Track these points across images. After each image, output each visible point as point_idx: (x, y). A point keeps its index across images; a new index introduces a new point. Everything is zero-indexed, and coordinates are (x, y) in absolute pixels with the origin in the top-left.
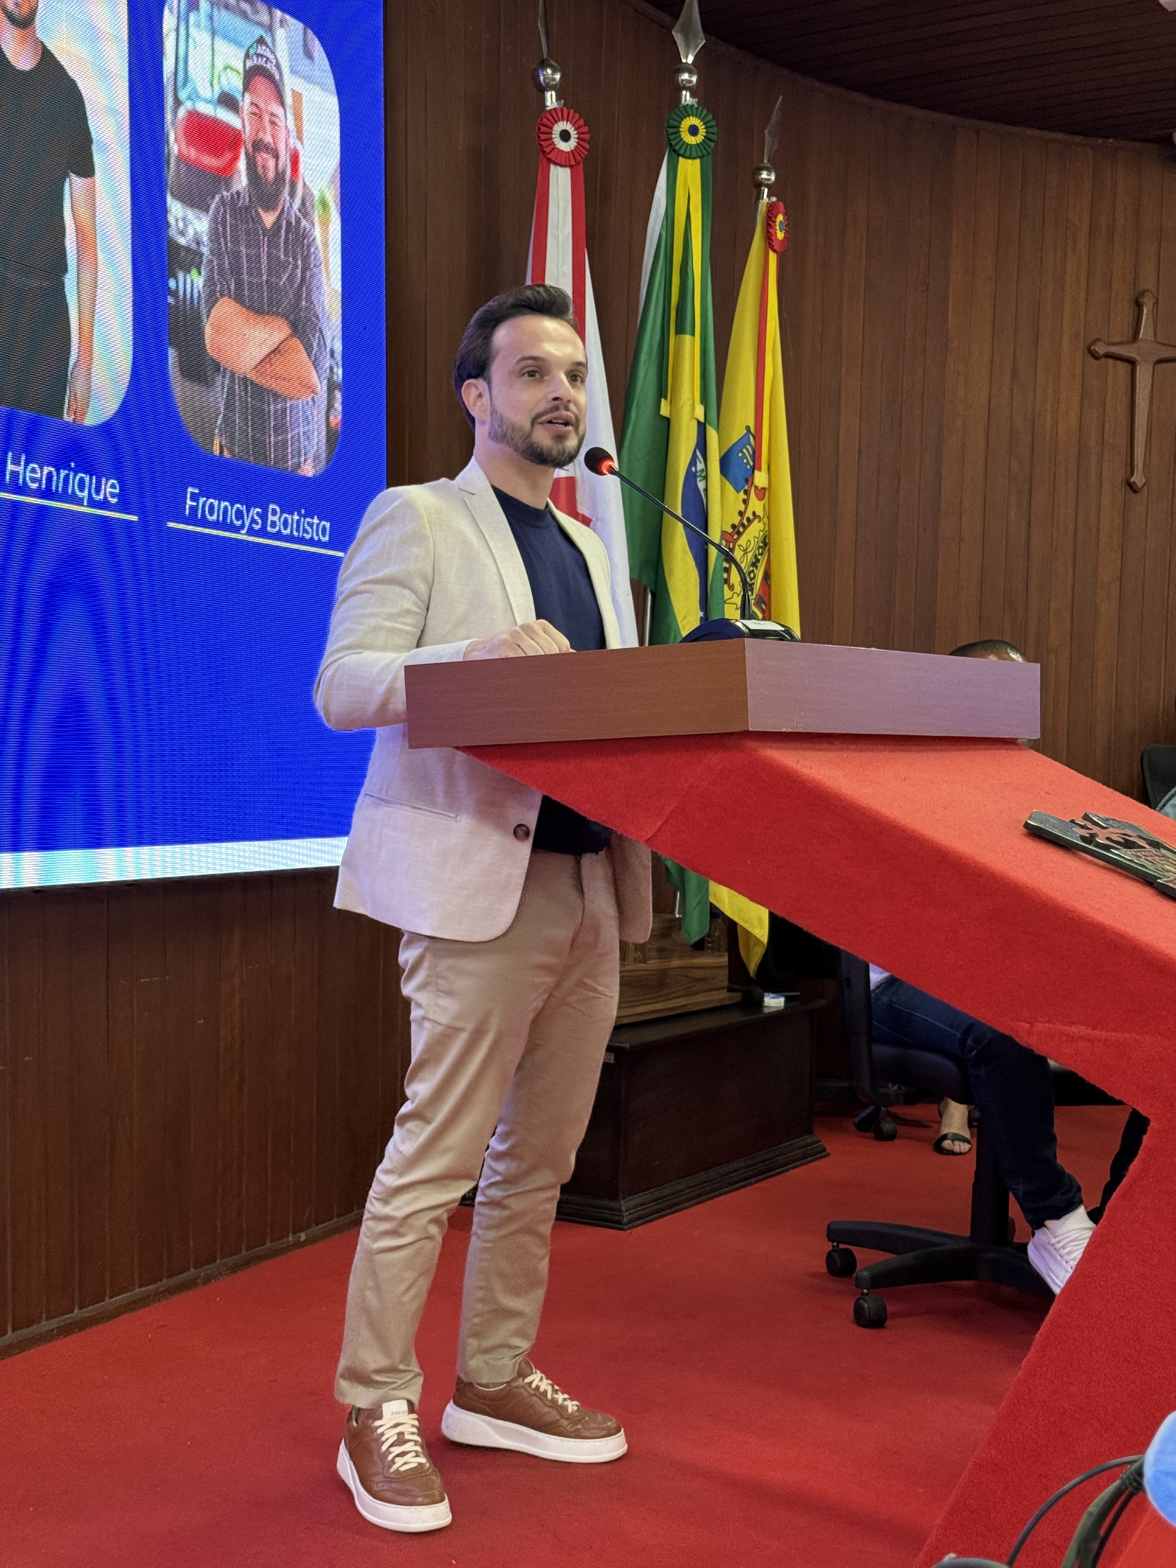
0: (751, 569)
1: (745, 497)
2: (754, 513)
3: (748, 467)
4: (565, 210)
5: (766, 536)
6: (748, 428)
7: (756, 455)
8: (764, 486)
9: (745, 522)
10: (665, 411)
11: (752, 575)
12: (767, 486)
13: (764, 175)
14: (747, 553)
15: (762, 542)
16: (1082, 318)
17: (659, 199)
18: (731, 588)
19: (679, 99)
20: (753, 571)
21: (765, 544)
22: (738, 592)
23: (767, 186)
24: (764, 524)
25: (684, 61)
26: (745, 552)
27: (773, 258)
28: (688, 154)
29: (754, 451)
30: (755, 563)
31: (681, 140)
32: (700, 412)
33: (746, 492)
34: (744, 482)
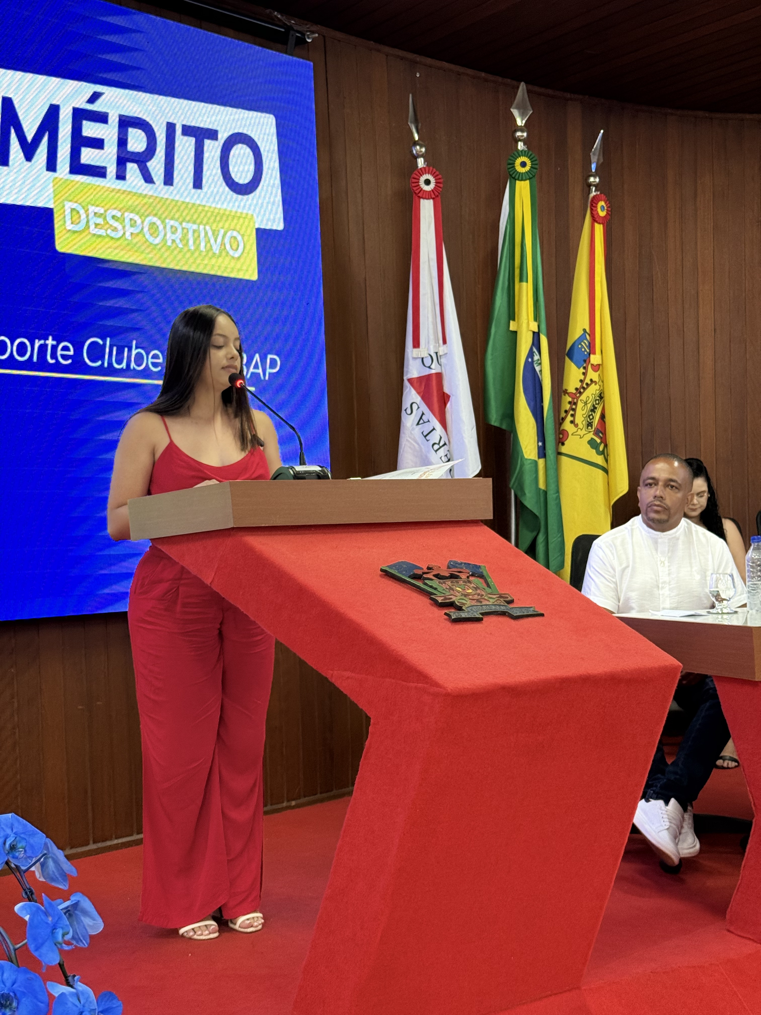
0: (590, 413)
1: (584, 371)
2: (591, 380)
3: (586, 353)
4: (430, 224)
5: (601, 393)
6: (585, 330)
8: (598, 363)
9: (585, 386)
10: (513, 326)
11: (591, 417)
12: (600, 363)
13: (592, 179)
14: (586, 404)
15: (598, 396)
17: (506, 205)
18: (576, 426)
19: (516, 148)
20: (592, 415)
21: (601, 397)
22: (581, 428)
23: (594, 185)
24: (600, 386)
25: (519, 125)
26: (586, 403)
27: (598, 227)
28: (520, 178)
29: (590, 343)
30: (593, 410)
31: (516, 170)
32: (534, 327)
33: (584, 368)
34: (583, 362)
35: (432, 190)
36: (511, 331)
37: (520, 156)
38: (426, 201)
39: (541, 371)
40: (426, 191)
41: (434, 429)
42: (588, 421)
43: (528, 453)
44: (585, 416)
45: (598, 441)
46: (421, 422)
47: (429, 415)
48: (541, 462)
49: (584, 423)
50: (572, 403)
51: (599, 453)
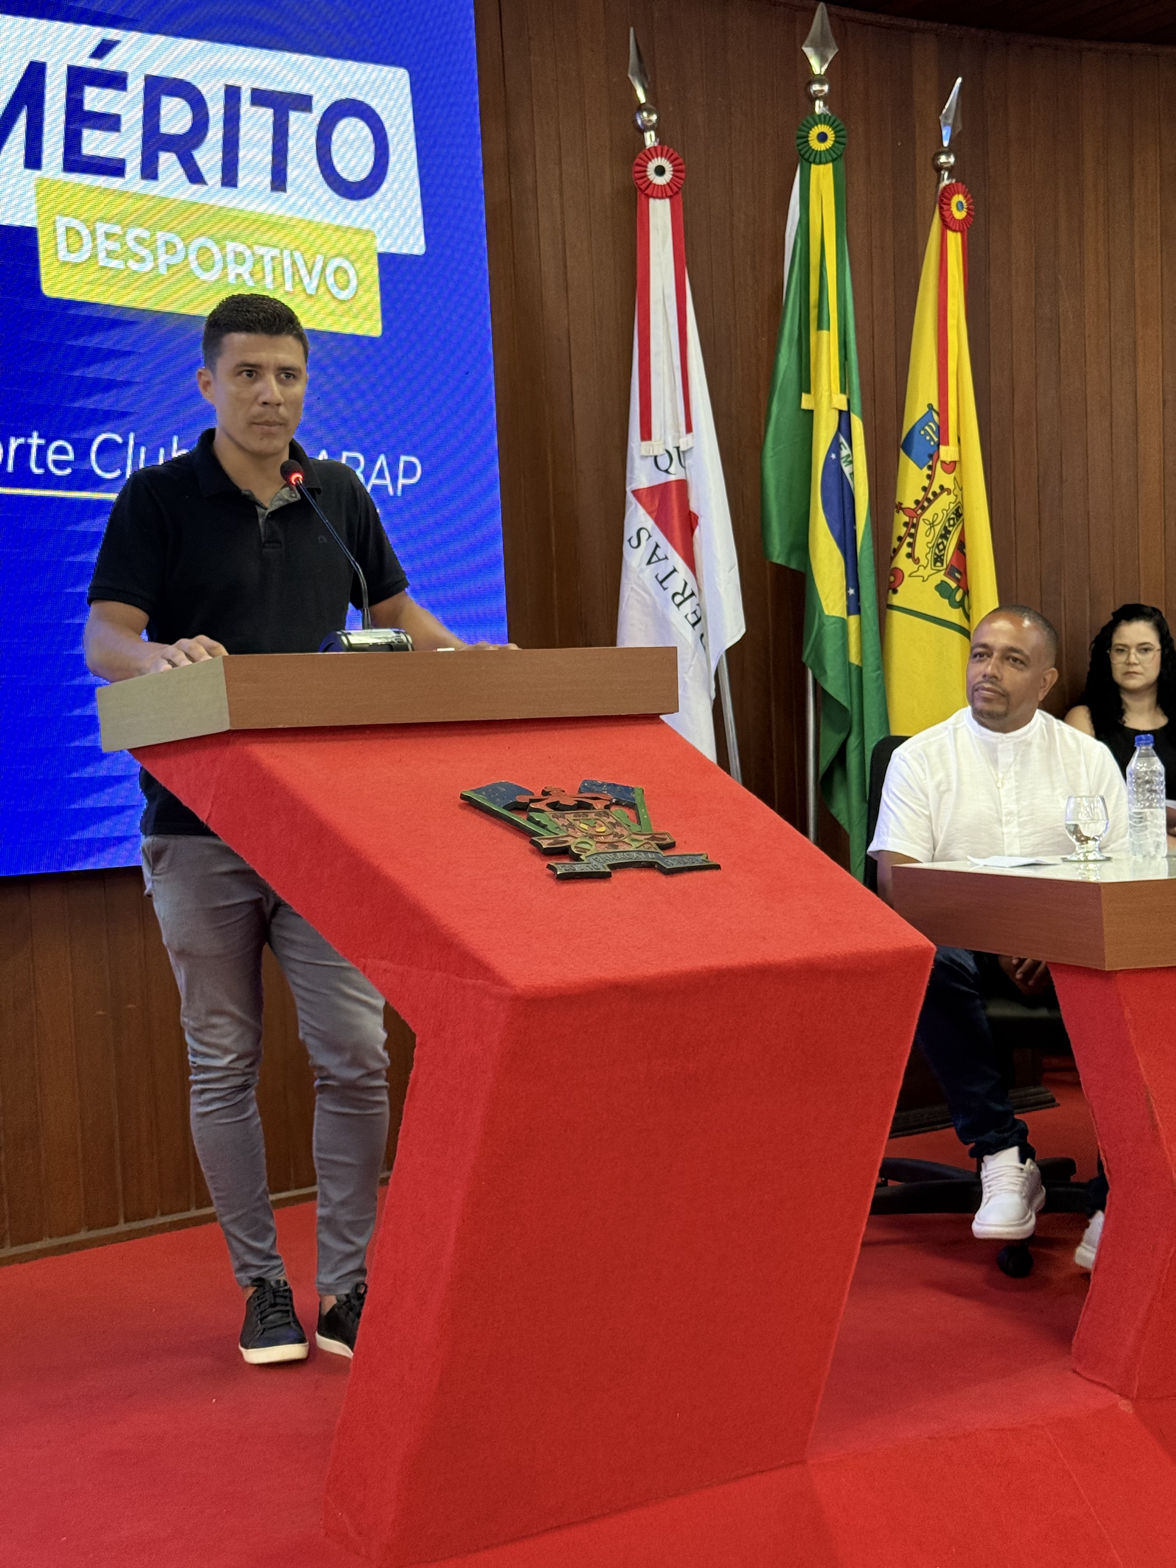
0: (940, 541)
1: (930, 472)
2: (942, 487)
3: (932, 443)
4: (666, 238)
5: (959, 507)
6: (930, 406)
8: (954, 460)
9: (930, 496)
10: (806, 404)
11: (941, 547)
12: (957, 459)
13: (943, 159)
14: (933, 526)
15: (953, 513)
17: (794, 207)
18: (917, 561)
19: (811, 110)
20: (942, 543)
21: (958, 514)
22: (925, 565)
23: (947, 169)
24: (956, 496)
25: (815, 72)
26: (932, 525)
27: (953, 239)
28: (817, 160)
29: (939, 428)
31: (811, 147)
32: (841, 402)
33: (930, 468)
34: (927, 459)
35: (668, 184)
36: (804, 410)
37: (817, 124)
38: (658, 201)
39: (852, 474)
40: (658, 185)
41: (675, 570)
42: (935, 554)
43: (830, 606)
44: (930, 545)
45: (953, 585)
46: (655, 559)
47: (667, 548)
48: (853, 621)
49: (929, 556)
50: (910, 525)
51: (954, 604)
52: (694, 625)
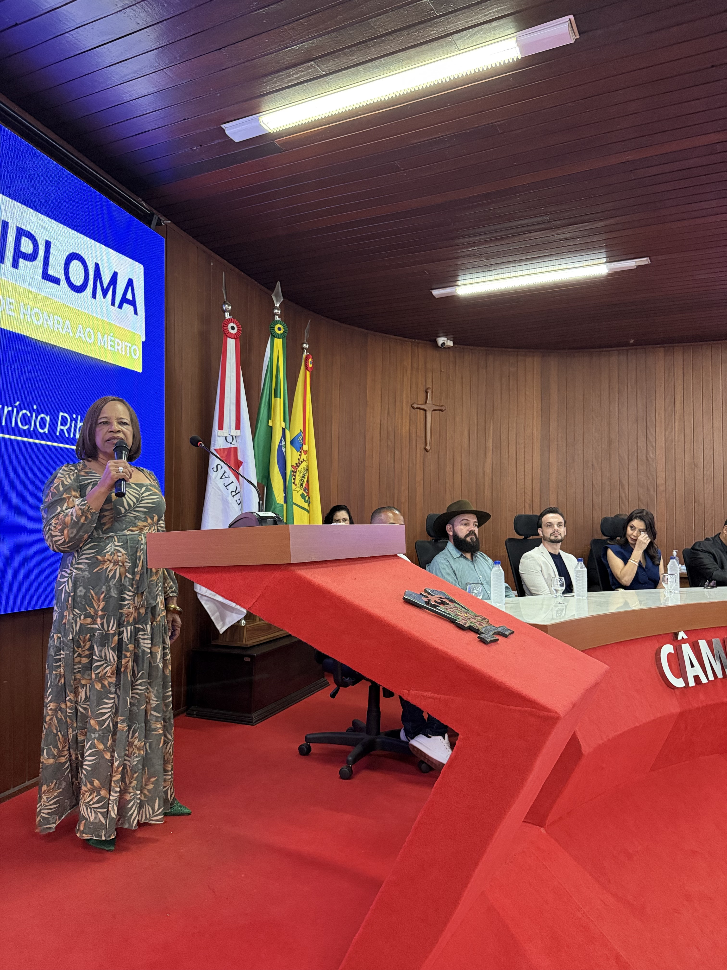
1: (300, 454)
2: (303, 459)
3: (301, 443)
4: (233, 354)
6: (301, 430)
7: (304, 439)
8: (307, 450)
9: (300, 462)
10: (270, 424)
11: (303, 481)
13: (305, 345)
14: (301, 473)
16: (409, 396)
17: (268, 352)
18: (296, 485)
19: (275, 318)
20: (303, 479)
21: (307, 469)
22: (298, 487)
23: (306, 349)
24: (306, 463)
25: (276, 305)
27: (308, 373)
28: (277, 337)
30: (303, 477)
31: (275, 332)
32: (283, 425)
33: (300, 452)
34: (299, 448)
35: (235, 334)
36: (270, 426)
37: (277, 324)
38: (231, 339)
39: (285, 451)
40: (231, 333)
41: (232, 482)
42: (301, 483)
44: (299, 480)
45: (306, 495)
46: (224, 477)
47: (229, 473)
48: (285, 506)
49: (299, 483)
50: (294, 472)
51: (305, 502)
52: (239, 504)
